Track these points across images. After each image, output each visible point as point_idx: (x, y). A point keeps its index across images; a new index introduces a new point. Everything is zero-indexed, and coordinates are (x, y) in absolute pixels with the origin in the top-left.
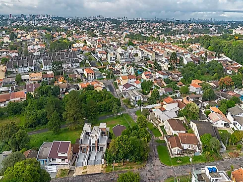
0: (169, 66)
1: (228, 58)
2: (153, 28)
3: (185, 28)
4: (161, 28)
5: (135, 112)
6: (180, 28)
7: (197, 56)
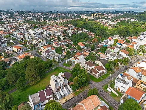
0: (63, 37)
1: (86, 30)
2: (38, 16)
3: (56, 16)
4: (42, 16)
5: (62, 65)
6: (53, 16)
7: (73, 31)
